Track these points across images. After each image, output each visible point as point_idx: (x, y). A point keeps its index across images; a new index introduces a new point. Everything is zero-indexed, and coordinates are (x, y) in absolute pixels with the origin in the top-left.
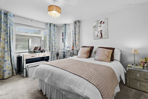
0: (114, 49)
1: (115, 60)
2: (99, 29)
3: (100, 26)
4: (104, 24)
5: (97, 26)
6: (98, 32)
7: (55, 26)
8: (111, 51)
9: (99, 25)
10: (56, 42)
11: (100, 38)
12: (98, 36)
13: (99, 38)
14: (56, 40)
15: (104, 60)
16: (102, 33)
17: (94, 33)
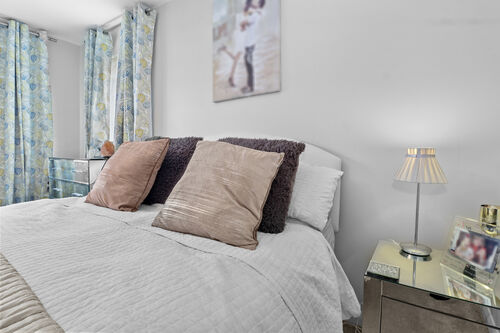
0: (301, 148)
1: (297, 220)
2: (240, 40)
3: (244, 26)
4: (264, 11)
5: (229, 27)
6: (235, 58)
7: (44, 35)
8: (276, 159)
9: (241, 17)
10: (46, 123)
11: (244, 90)
12: (236, 81)
13: (236, 91)
14: (46, 111)
15: (205, 228)
16: (254, 63)
17: (216, 66)
